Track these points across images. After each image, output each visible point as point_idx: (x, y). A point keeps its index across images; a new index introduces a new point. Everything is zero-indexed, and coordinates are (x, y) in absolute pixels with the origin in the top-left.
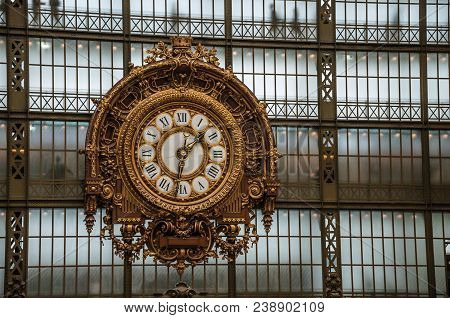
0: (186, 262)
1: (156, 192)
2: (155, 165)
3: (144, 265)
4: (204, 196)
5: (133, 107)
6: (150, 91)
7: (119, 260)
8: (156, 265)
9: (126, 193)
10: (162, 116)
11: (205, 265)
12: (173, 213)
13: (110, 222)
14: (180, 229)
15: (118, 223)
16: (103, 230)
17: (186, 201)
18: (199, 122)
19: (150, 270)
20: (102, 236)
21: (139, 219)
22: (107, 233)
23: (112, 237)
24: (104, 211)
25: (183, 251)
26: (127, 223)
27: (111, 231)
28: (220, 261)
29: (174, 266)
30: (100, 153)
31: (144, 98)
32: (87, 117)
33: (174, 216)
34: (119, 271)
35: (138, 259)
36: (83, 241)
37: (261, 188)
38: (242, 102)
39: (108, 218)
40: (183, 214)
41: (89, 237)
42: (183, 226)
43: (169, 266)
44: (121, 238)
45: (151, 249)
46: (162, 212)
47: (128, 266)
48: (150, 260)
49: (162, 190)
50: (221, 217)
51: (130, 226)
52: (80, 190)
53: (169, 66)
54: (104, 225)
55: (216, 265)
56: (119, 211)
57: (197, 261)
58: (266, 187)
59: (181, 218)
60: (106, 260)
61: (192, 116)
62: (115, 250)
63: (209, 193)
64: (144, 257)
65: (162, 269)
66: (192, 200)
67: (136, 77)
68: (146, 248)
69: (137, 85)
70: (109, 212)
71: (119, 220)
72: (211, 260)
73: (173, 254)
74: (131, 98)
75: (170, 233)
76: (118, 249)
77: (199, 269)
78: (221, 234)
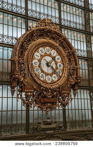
0: (49, 109)
1: (40, 79)
2: (39, 68)
3: (33, 110)
4: (56, 82)
5: (30, 44)
6: (36, 39)
7: (24, 108)
8: (38, 110)
9: (28, 79)
10: (41, 49)
11: (55, 110)
12: (46, 88)
13: (21, 91)
14: (49, 95)
15: (25, 92)
16: (18, 95)
17: (50, 83)
18: (54, 53)
19: (36, 112)
20: (17, 97)
21: (33, 91)
22: (19, 96)
23: (21, 98)
24: (18, 87)
25: (49, 104)
26: (28, 92)
27: (21, 95)
28: (60, 108)
29: (45, 110)
30: (19, 61)
31: (34, 41)
32: (12, 46)
33: (47, 90)
34: (24, 113)
35: (32, 107)
36: (10, 100)
37: (74, 80)
38: (67, 47)
39: (20, 89)
40: (50, 89)
41: (12, 98)
42: (50, 94)
43: (43, 110)
44: (25, 99)
45: (36, 103)
46: (42, 88)
47: (28, 111)
48: (36, 108)
49: (42, 79)
50: (61, 91)
51: (29, 93)
52: (9, 77)
53: (45, 29)
54: (18, 93)
55: (59, 110)
56: (25, 86)
57: (53, 108)
58: (76, 80)
59: (50, 91)
60: (19, 108)
61: (51, 50)
62: (23, 104)
63: (58, 81)
64: (34, 107)
65: (40, 112)
66: (52, 84)
67: (33, 31)
68: (34, 103)
69: (32, 35)
70: (21, 87)
71: (25, 91)
72: (57, 108)
73: (45, 106)
74: (30, 40)
75: (45, 97)
76: (24, 103)
77: (53, 112)
78: (61, 97)
